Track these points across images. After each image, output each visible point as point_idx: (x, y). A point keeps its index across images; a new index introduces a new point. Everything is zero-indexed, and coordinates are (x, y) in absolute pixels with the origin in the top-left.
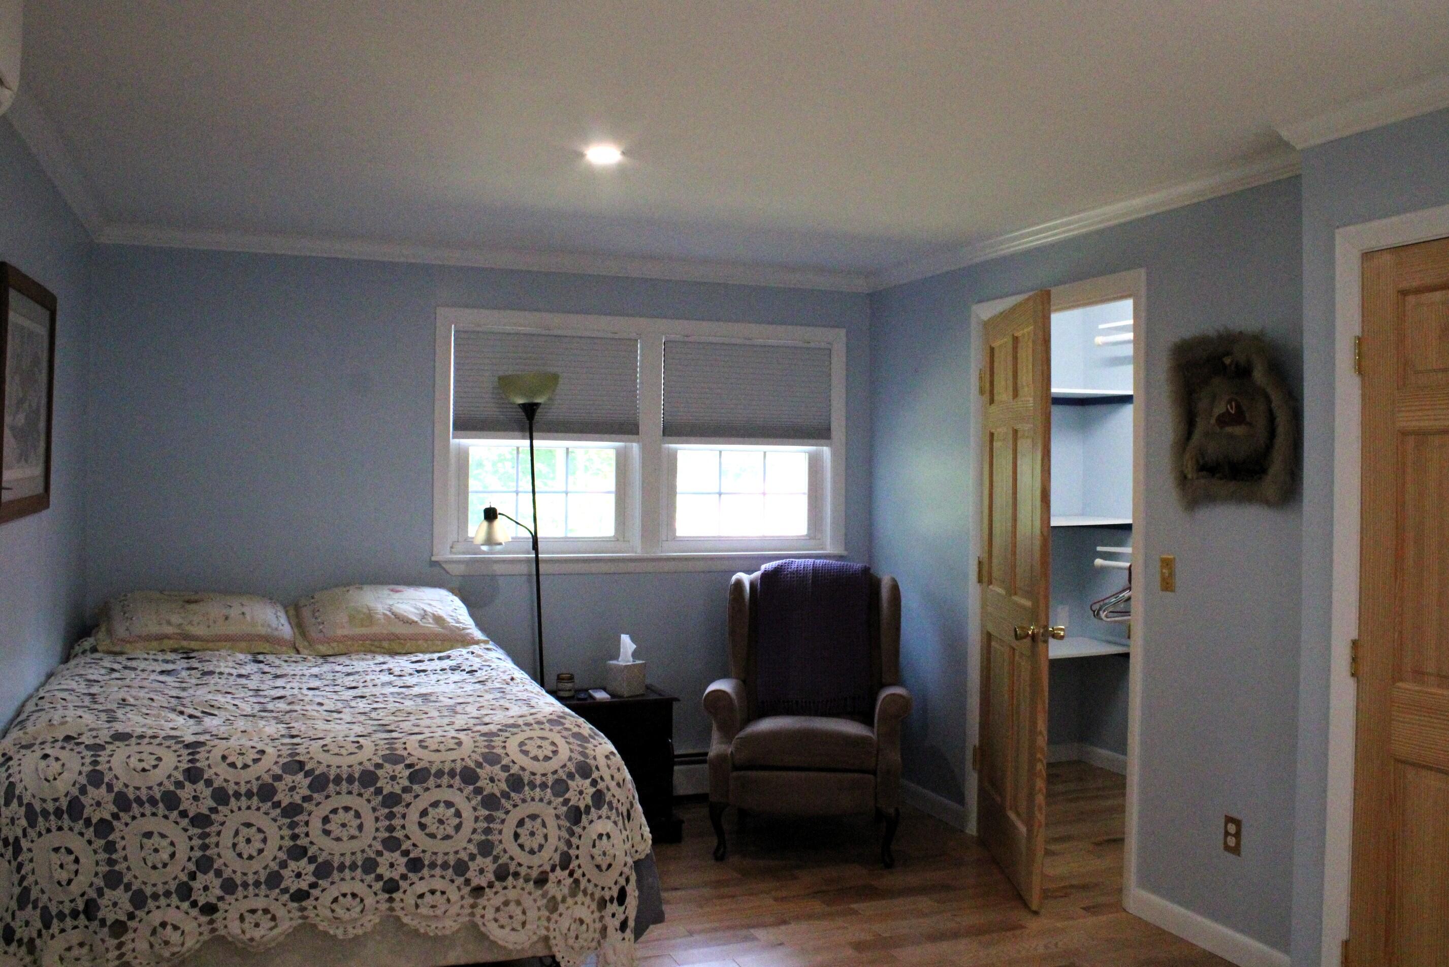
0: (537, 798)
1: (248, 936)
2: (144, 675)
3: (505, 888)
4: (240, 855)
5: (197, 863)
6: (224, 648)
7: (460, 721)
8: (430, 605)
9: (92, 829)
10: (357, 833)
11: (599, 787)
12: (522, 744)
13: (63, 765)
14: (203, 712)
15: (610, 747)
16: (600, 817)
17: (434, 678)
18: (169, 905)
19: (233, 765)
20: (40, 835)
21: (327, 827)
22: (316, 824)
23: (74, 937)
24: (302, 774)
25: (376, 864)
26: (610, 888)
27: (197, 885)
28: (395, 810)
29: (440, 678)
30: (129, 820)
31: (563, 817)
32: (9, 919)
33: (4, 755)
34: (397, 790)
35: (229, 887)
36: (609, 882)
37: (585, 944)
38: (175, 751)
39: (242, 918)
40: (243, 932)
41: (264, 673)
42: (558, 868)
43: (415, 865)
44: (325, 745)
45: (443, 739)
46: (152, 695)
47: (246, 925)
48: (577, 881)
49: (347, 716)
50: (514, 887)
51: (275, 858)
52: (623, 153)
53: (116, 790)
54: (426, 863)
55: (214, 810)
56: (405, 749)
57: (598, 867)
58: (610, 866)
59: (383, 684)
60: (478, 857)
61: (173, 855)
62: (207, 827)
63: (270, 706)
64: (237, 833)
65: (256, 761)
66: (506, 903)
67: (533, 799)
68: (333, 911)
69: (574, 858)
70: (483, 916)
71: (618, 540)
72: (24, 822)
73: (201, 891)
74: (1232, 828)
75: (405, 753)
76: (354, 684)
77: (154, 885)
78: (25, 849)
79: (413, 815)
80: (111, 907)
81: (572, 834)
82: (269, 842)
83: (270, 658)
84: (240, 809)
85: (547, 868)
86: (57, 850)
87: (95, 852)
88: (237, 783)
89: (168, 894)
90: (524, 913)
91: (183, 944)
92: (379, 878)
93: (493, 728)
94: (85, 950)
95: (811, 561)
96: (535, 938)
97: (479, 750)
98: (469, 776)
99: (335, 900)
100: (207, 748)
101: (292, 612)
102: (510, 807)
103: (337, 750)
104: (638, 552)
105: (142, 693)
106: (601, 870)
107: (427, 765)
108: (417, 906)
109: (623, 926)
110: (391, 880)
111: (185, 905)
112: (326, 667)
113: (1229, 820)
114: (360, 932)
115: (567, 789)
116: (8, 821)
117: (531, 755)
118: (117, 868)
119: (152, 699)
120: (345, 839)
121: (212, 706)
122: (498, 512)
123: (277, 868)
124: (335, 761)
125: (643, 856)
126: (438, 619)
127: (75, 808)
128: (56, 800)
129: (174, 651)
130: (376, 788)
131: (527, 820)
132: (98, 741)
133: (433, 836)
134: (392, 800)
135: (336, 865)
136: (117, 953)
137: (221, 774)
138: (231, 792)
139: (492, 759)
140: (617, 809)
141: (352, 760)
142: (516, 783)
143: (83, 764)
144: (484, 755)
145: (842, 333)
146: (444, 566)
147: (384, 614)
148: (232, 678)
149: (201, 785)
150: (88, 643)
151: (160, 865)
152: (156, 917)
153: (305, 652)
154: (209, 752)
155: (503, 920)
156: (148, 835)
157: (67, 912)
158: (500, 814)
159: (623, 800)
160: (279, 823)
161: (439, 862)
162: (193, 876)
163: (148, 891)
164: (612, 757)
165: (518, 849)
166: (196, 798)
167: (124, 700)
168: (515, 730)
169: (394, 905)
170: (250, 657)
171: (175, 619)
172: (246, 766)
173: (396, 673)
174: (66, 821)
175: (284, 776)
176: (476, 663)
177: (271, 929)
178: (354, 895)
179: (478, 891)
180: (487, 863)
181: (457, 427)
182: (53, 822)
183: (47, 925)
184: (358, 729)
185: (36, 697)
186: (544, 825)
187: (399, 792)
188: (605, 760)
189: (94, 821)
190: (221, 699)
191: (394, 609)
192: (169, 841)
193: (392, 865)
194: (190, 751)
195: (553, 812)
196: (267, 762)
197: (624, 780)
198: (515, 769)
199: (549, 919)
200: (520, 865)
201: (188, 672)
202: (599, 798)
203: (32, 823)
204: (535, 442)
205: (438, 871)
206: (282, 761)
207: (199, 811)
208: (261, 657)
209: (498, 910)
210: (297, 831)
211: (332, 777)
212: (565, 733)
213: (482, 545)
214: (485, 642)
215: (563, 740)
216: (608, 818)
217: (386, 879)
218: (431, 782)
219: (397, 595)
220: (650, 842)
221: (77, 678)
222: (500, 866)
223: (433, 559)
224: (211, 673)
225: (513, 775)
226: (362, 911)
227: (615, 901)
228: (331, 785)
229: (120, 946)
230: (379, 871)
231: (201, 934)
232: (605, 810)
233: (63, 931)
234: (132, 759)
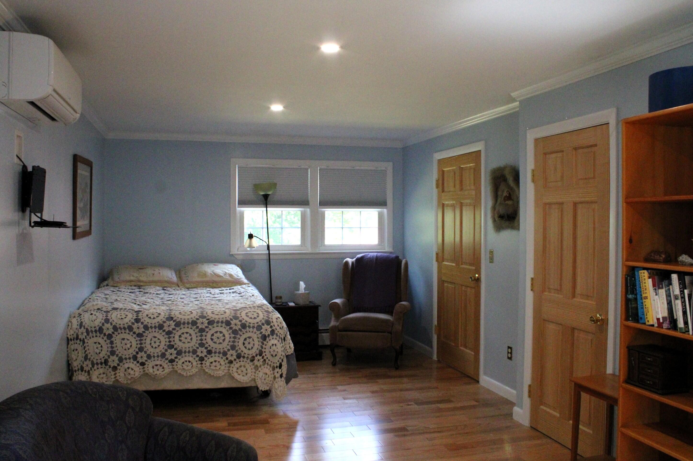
0: (251, 331)
1: (155, 373)
2: (124, 293)
3: (240, 361)
4: (152, 347)
5: (139, 349)
6: (152, 285)
7: (227, 307)
8: (228, 270)
9: (106, 337)
10: (190, 341)
11: (273, 328)
12: (247, 313)
13: (97, 317)
14: (143, 304)
15: (279, 315)
16: (273, 339)
17: (226, 295)
18: (130, 362)
19: (150, 318)
20: (90, 338)
21: (180, 339)
22: (177, 337)
23: (101, 371)
24: (172, 321)
25: (197, 352)
26: (276, 363)
27: (139, 356)
28: (203, 334)
29: (228, 295)
30: (117, 334)
31: (260, 338)
32: (82, 364)
33: (79, 314)
34: (204, 327)
35: (149, 357)
36: (276, 361)
37: (268, 382)
38: (132, 313)
39: (153, 367)
40: (154, 372)
41: (166, 293)
42: (258, 355)
43: (210, 352)
44: (180, 312)
45: (220, 311)
46: (125, 299)
47: (154, 370)
48: (265, 360)
49: (191, 305)
50: (243, 361)
51: (163, 348)
52: (284, 107)
53: (113, 324)
54: (213, 351)
55: (144, 332)
56: (207, 314)
57: (272, 355)
58: (276, 355)
59: (207, 297)
60: (231, 350)
61: (131, 346)
62: (141, 337)
63: (165, 303)
64: (151, 340)
65: (157, 317)
66: (241, 366)
67: (250, 332)
68: (182, 366)
69: (264, 352)
70: (232, 371)
71: (302, 246)
72: (85, 334)
73: (140, 358)
74: (510, 350)
75: (206, 315)
76: (196, 297)
77: (125, 355)
78: (86, 342)
79: (209, 336)
80: (112, 362)
81: (263, 344)
82: (161, 343)
83: (169, 289)
84: (152, 332)
85: (254, 355)
86: (95, 343)
87: (107, 344)
88: (151, 324)
89: (130, 358)
90: (247, 370)
91: (134, 375)
92: (198, 356)
93: (238, 308)
94: (105, 375)
95: (376, 254)
96: (250, 379)
97: (232, 315)
98: (228, 323)
99: (183, 363)
100: (142, 312)
101: (178, 273)
102: (242, 334)
103: (184, 314)
104: (310, 251)
105: (123, 298)
106: (273, 357)
107: (214, 319)
108: (210, 366)
109: (281, 376)
110: (202, 357)
111: (135, 362)
112: (188, 292)
113: (509, 347)
114: (191, 374)
115: (262, 328)
116: (81, 333)
117: (250, 317)
118: (114, 349)
119: (126, 300)
120: (186, 343)
121: (146, 302)
122: (254, 235)
123: (164, 352)
124: (183, 317)
125: (290, 354)
126: (231, 275)
127: (101, 330)
128: (95, 327)
129: (135, 286)
130: (197, 327)
131: (247, 338)
132: (107, 310)
133: (215, 343)
134: (202, 330)
135: (183, 351)
136: (114, 376)
137: (146, 321)
138: (149, 326)
139: (236, 318)
140: (279, 336)
141: (189, 317)
142: (244, 326)
143: (103, 317)
144: (233, 316)
145: (391, 164)
146: (235, 256)
147: (211, 274)
148: (154, 295)
149: (140, 324)
150: (105, 283)
151: (127, 349)
152: (126, 366)
153: (181, 287)
154: (143, 313)
155: (239, 372)
156: (123, 339)
157: (99, 362)
158: (238, 336)
159: (282, 333)
160: (165, 337)
161: (218, 351)
162: (137, 353)
163: (124, 357)
164: (278, 319)
165: (244, 348)
166: (138, 328)
167: (117, 299)
168: (245, 309)
169: (202, 365)
170: (161, 288)
171: (136, 275)
172: (154, 318)
173: (212, 294)
174: (98, 334)
175: (167, 321)
176: (242, 290)
177: (163, 371)
178: (189, 362)
179: (231, 362)
180: (234, 352)
181: (239, 204)
182: (94, 334)
183: (93, 366)
184: (192, 308)
185: (89, 299)
186: (253, 340)
187: (204, 328)
188: (276, 319)
189: (107, 334)
190: (149, 300)
191: (214, 271)
192: (130, 341)
193: (202, 352)
194: (137, 313)
195: (257, 336)
196: (161, 317)
197: (283, 327)
198: (244, 321)
199: (255, 373)
200: (245, 354)
201: (139, 293)
202: (273, 332)
203: (88, 334)
204: (268, 209)
205: (217, 355)
206: (166, 317)
207: (139, 332)
208: (165, 288)
209: (238, 369)
210: (170, 339)
211: (182, 322)
212: (263, 310)
213: (248, 248)
214: (248, 284)
215: (261, 313)
216: (276, 339)
217: (200, 356)
218: (215, 325)
219: (216, 267)
220: (293, 349)
221: (101, 293)
222: (238, 354)
223: (231, 253)
224: (147, 293)
225: (243, 323)
226: (192, 367)
227: (278, 368)
228: (182, 325)
229: (115, 374)
230: (198, 354)
231: (140, 372)
232: (275, 336)
233: (98, 368)
234: (118, 315)
